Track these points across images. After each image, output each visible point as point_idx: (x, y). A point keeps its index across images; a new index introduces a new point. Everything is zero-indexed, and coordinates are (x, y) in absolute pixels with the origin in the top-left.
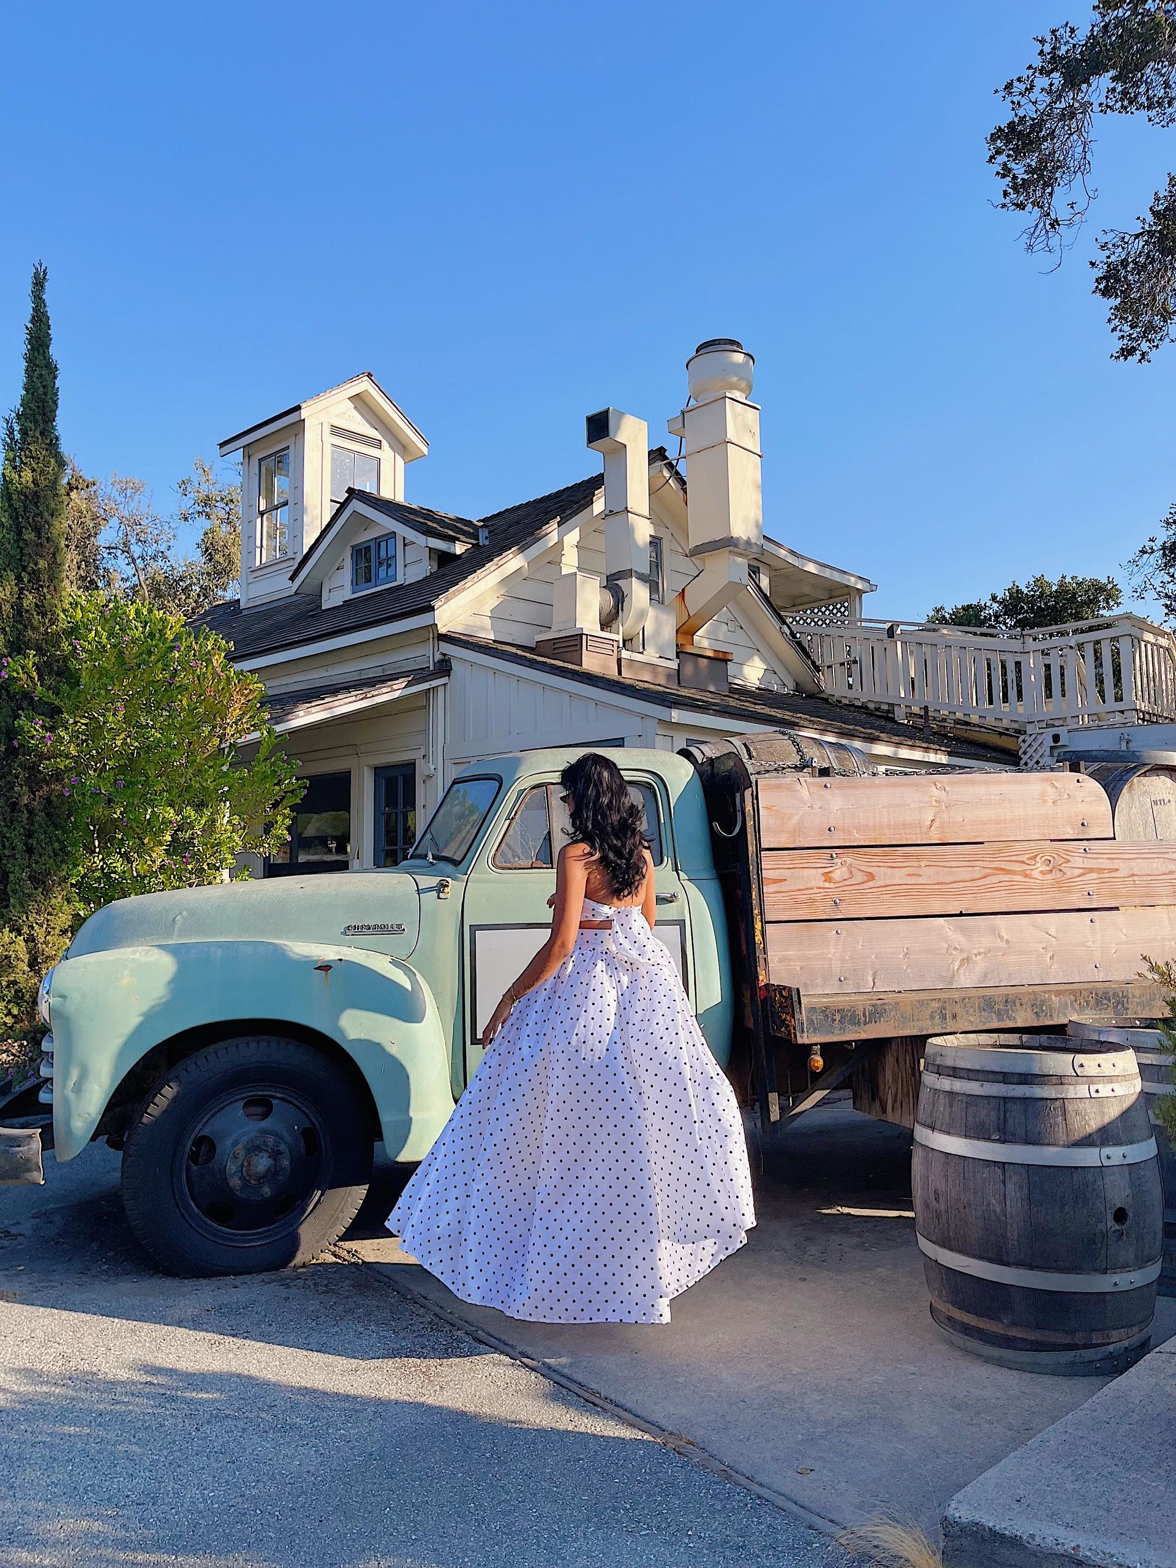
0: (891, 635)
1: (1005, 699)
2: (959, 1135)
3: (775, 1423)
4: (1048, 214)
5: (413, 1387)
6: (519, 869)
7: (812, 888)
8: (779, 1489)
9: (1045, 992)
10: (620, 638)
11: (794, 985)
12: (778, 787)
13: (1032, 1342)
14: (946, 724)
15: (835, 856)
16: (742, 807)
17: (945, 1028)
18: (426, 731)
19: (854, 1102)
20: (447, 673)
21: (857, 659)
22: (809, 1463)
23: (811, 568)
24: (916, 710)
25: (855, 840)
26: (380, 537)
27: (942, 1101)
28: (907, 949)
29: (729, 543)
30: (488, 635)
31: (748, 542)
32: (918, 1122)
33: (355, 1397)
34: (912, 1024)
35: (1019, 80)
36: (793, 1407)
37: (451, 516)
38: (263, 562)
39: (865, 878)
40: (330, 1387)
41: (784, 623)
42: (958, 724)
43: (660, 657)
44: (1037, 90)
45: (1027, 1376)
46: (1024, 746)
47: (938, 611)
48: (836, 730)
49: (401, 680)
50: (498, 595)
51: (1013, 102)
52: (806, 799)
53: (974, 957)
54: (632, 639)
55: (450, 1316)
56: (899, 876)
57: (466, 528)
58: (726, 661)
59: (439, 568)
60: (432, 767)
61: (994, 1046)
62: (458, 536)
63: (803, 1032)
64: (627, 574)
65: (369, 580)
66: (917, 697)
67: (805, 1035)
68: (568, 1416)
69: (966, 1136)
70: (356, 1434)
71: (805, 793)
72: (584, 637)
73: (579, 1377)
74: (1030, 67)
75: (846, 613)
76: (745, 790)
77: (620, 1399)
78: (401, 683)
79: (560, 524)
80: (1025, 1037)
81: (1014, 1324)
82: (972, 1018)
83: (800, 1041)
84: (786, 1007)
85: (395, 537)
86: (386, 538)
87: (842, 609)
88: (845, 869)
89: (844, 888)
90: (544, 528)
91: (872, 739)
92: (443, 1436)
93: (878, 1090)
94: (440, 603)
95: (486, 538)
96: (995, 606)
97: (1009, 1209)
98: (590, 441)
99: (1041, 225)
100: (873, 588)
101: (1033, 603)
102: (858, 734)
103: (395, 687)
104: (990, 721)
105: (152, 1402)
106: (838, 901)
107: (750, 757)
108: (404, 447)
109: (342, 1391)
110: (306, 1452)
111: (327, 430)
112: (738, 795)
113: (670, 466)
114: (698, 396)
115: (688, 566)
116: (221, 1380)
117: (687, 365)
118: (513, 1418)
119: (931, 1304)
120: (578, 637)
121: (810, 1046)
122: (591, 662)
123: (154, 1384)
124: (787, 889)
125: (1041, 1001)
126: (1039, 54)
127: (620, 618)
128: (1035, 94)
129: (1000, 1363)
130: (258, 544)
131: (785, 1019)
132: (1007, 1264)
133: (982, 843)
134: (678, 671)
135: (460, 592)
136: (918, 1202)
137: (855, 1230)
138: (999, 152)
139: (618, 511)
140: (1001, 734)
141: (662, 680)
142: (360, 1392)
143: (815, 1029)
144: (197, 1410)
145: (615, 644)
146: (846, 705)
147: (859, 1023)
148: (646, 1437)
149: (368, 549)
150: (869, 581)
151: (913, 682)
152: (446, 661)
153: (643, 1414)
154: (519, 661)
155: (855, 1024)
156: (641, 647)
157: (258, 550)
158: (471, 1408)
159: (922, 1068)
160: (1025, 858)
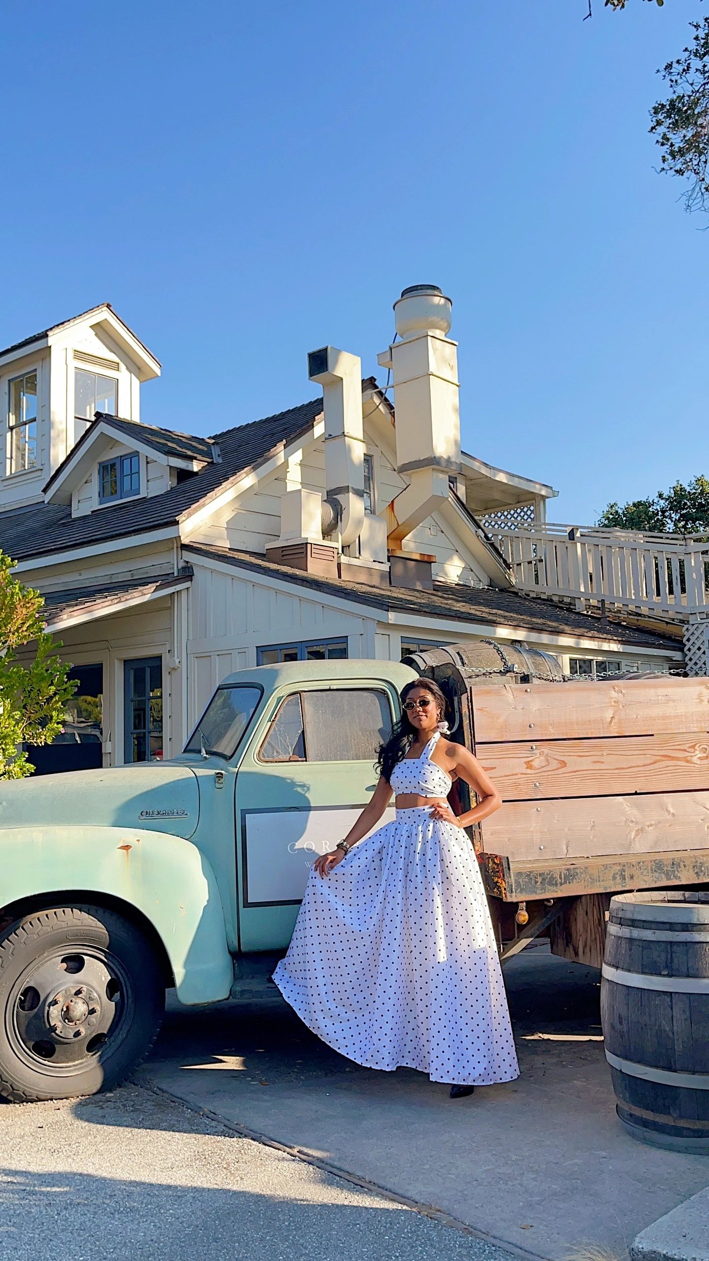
0: (572, 538)
1: (671, 592)
2: (637, 972)
3: (502, 1195)
4: (703, 180)
5: (219, 1179)
6: (280, 762)
7: (517, 774)
8: (508, 1240)
9: (703, 856)
10: (339, 545)
11: (503, 854)
12: (488, 692)
13: (694, 1131)
14: (620, 615)
15: (534, 747)
16: (459, 709)
17: (625, 886)
18: (171, 629)
19: (552, 948)
20: (190, 578)
21: (543, 558)
22: (530, 1222)
23: (501, 478)
24: (593, 602)
25: (550, 735)
26: (124, 456)
27: (623, 945)
28: (594, 822)
29: (433, 462)
30: (223, 544)
31: (448, 460)
32: (605, 963)
33: (176, 1187)
34: (598, 883)
35: (678, 62)
36: (514, 1183)
37: (186, 435)
38: (13, 472)
39: (559, 765)
40: (154, 1181)
41: (479, 527)
42: (630, 614)
43: (374, 561)
44: (692, 70)
45: (692, 1157)
46: (687, 635)
47: (612, 507)
48: (528, 626)
49: (150, 585)
50: (233, 509)
51: (672, 81)
52: (511, 701)
53: (647, 828)
54: (349, 546)
55: (237, 1126)
56: (586, 763)
57: (200, 447)
58: (430, 563)
59: (178, 484)
60: (177, 661)
61: (663, 901)
62: (195, 455)
63: (512, 892)
64: (345, 490)
65: (114, 493)
66: (595, 591)
67: (514, 894)
68: (343, 1195)
69: (643, 973)
70: (183, 1213)
71: (509, 696)
72: (309, 546)
73: (347, 1167)
74: (686, 50)
75: (532, 516)
76: (461, 695)
77: (382, 1182)
78: (152, 587)
79: (285, 446)
80: (687, 894)
81: (681, 1117)
82: (646, 878)
83: (509, 900)
84: (498, 872)
85: (138, 456)
86: (129, 456)
87: (529, 513)
88: (542, 758)
89: (542, 774)
90: (272, 450)
91: (558, 632)
92: (249, 1212)
93: (571, 938)
94: (184, 518)
95: (219, 456)
96: (662, 502)
97: (675, 1028)
98: (311, 374)
99: (697, 189)
100: (555, 494)
101: (695, 499)
102: (546, 629)
103: (145, 592)
104: (658, 613)
105: (17, 1196)
106: (538, 784)
107: (463, 664)
108: (139, 368)
109: (164, 1183)
110: (147, 1226)
111: (71, 354)
112: (456, 698)
113: (380, 394)
114: (403, 334)
115: (398, 481)
116: (67, 1178)
117: (394, 308)
118: (301, 1197)
119: (617, 1106)
120: (304, 546)
121: (517, 903)
122: (316, 568)
123: (14, 1183)
124: (496, 775)
125: (700, 863)
126: (695, 39)
127: (339, 528)
128: (692, 76)
129: (670, 1148)
130: (8, 455)
131: (497, 882)
132: (675, 1071)
133: (652, 735)
134: (390, 572)
135: (200, 508)
136: (605, 1026)
137: (555, 1052)
138: (659, 123)
139: (336, 435)
140: (667, 623)
141: (376, 581)
142: (178, 1183)
143: (522, 890)
144: (54, 1200)
145: (335, 551)
146: (533, 598)
147: (556, 885)
148: (405, 1207)
149: (113, 465)
150: (551, 488)
151: (591, 576)
152: (189, 568)
153: (400, 1192)
154: (254, 568)
155: (553, 885)
156: (358, 552)
157: (8, 461)
158: (268, 1192)
159: (607, 919)
160: (686, 747)
